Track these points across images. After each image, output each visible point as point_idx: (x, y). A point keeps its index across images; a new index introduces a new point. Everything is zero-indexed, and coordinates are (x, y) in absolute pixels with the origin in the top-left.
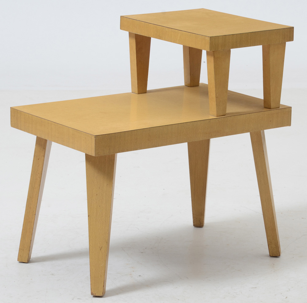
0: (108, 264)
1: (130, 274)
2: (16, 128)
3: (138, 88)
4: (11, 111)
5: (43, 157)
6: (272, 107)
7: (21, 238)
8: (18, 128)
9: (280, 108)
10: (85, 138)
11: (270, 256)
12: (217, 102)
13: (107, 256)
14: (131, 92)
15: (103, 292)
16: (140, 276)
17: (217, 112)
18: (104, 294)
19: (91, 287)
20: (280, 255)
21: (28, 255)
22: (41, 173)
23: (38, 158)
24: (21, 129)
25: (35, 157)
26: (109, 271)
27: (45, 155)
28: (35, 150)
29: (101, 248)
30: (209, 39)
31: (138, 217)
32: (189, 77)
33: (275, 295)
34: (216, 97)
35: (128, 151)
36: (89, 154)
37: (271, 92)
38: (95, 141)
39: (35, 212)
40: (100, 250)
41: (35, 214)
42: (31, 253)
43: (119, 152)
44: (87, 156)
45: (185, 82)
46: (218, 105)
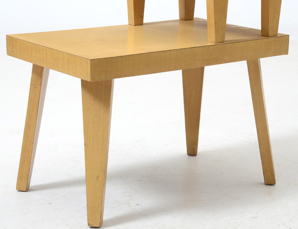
0: (106, 192)
1: (128, 203)
2: (12, 56)
3: (135, 20)
4: (7, 39)
5: (40, 86)
6: (270, 35)
7: (19, 167)
8: (14, 56)
9: (278, 36)
10: (81, 63)
11: (265, 183)
12: (215, 28)
13: (104, 185)
14: (128, 24)
15: (100, 223)
16: (138, 205)
17: (216, 38)
18: (101, 225)
19: (88, 218)
20: (275, 184)
21: (26, 184)
22: (38, 102)
23: (35, 87)
24: (17, 57)
25: (32, 85)
26: (106, 200)
27: (41, 83)
28: (31, 79)
29: (98, 177)
31: (135, 147)
32: (184, 11)
33: (278, 226)
34: (215, 23)
35: (125, 76)
36: (85, 80)
37: (270, 19)
38: (91, 65)
39: (33, 140)
40: (97, 179)
41: (32, 142)
42: (30, 182)
43: (116, 78)
44: (83, 81)
45: (180, 16)
46: (217, 31)
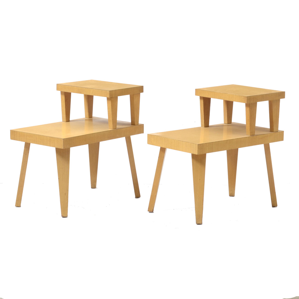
17: (113, 127)
24: (17, 140)
30: (109, 92)
34: (113, 120)
45: (86, 116)
46: (113, 123)
